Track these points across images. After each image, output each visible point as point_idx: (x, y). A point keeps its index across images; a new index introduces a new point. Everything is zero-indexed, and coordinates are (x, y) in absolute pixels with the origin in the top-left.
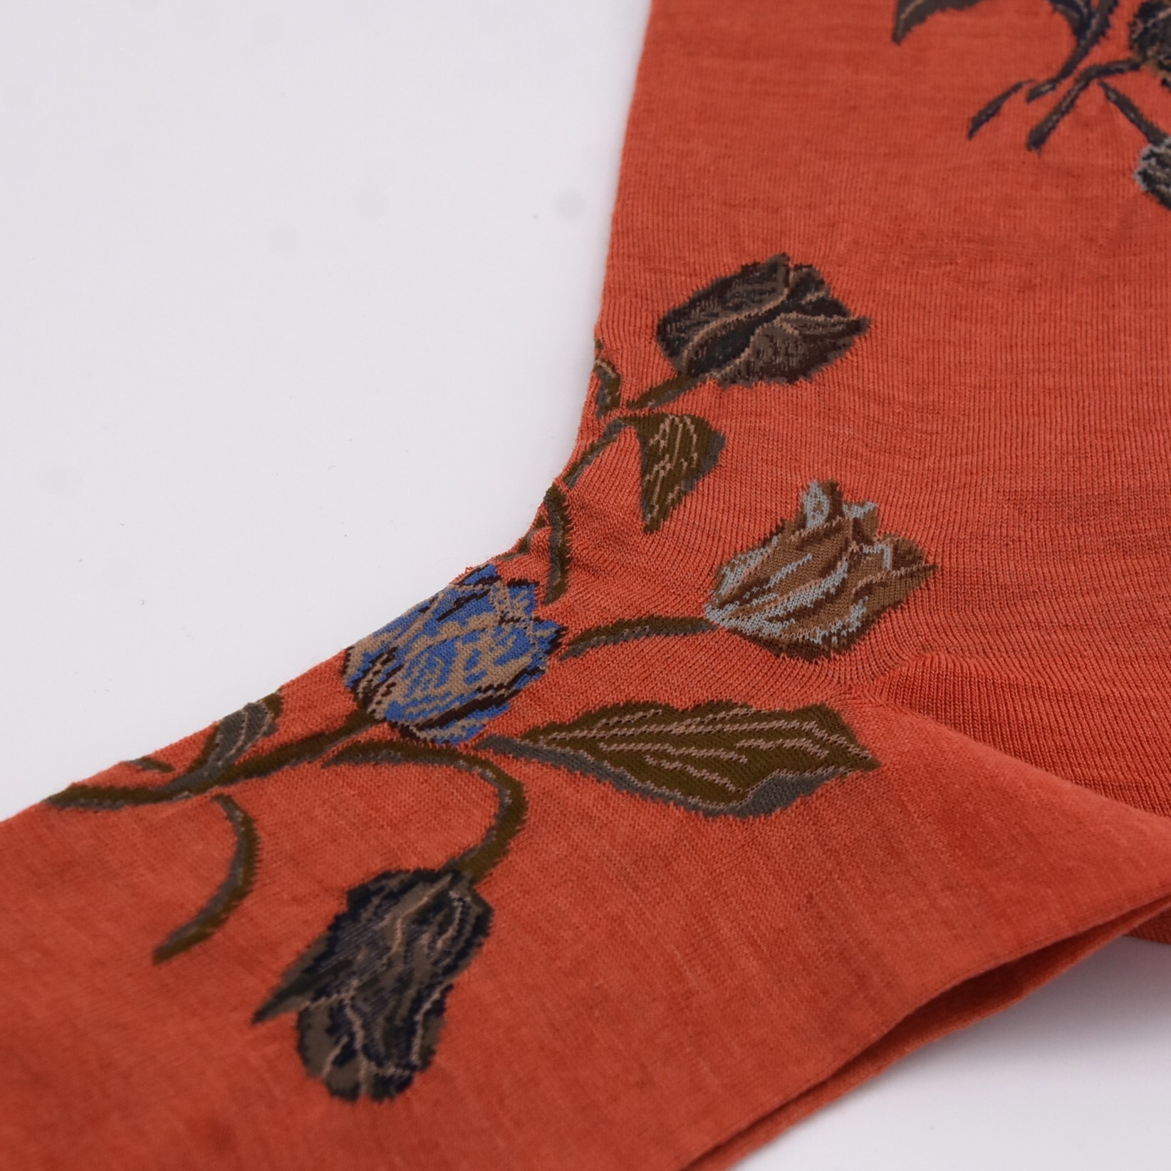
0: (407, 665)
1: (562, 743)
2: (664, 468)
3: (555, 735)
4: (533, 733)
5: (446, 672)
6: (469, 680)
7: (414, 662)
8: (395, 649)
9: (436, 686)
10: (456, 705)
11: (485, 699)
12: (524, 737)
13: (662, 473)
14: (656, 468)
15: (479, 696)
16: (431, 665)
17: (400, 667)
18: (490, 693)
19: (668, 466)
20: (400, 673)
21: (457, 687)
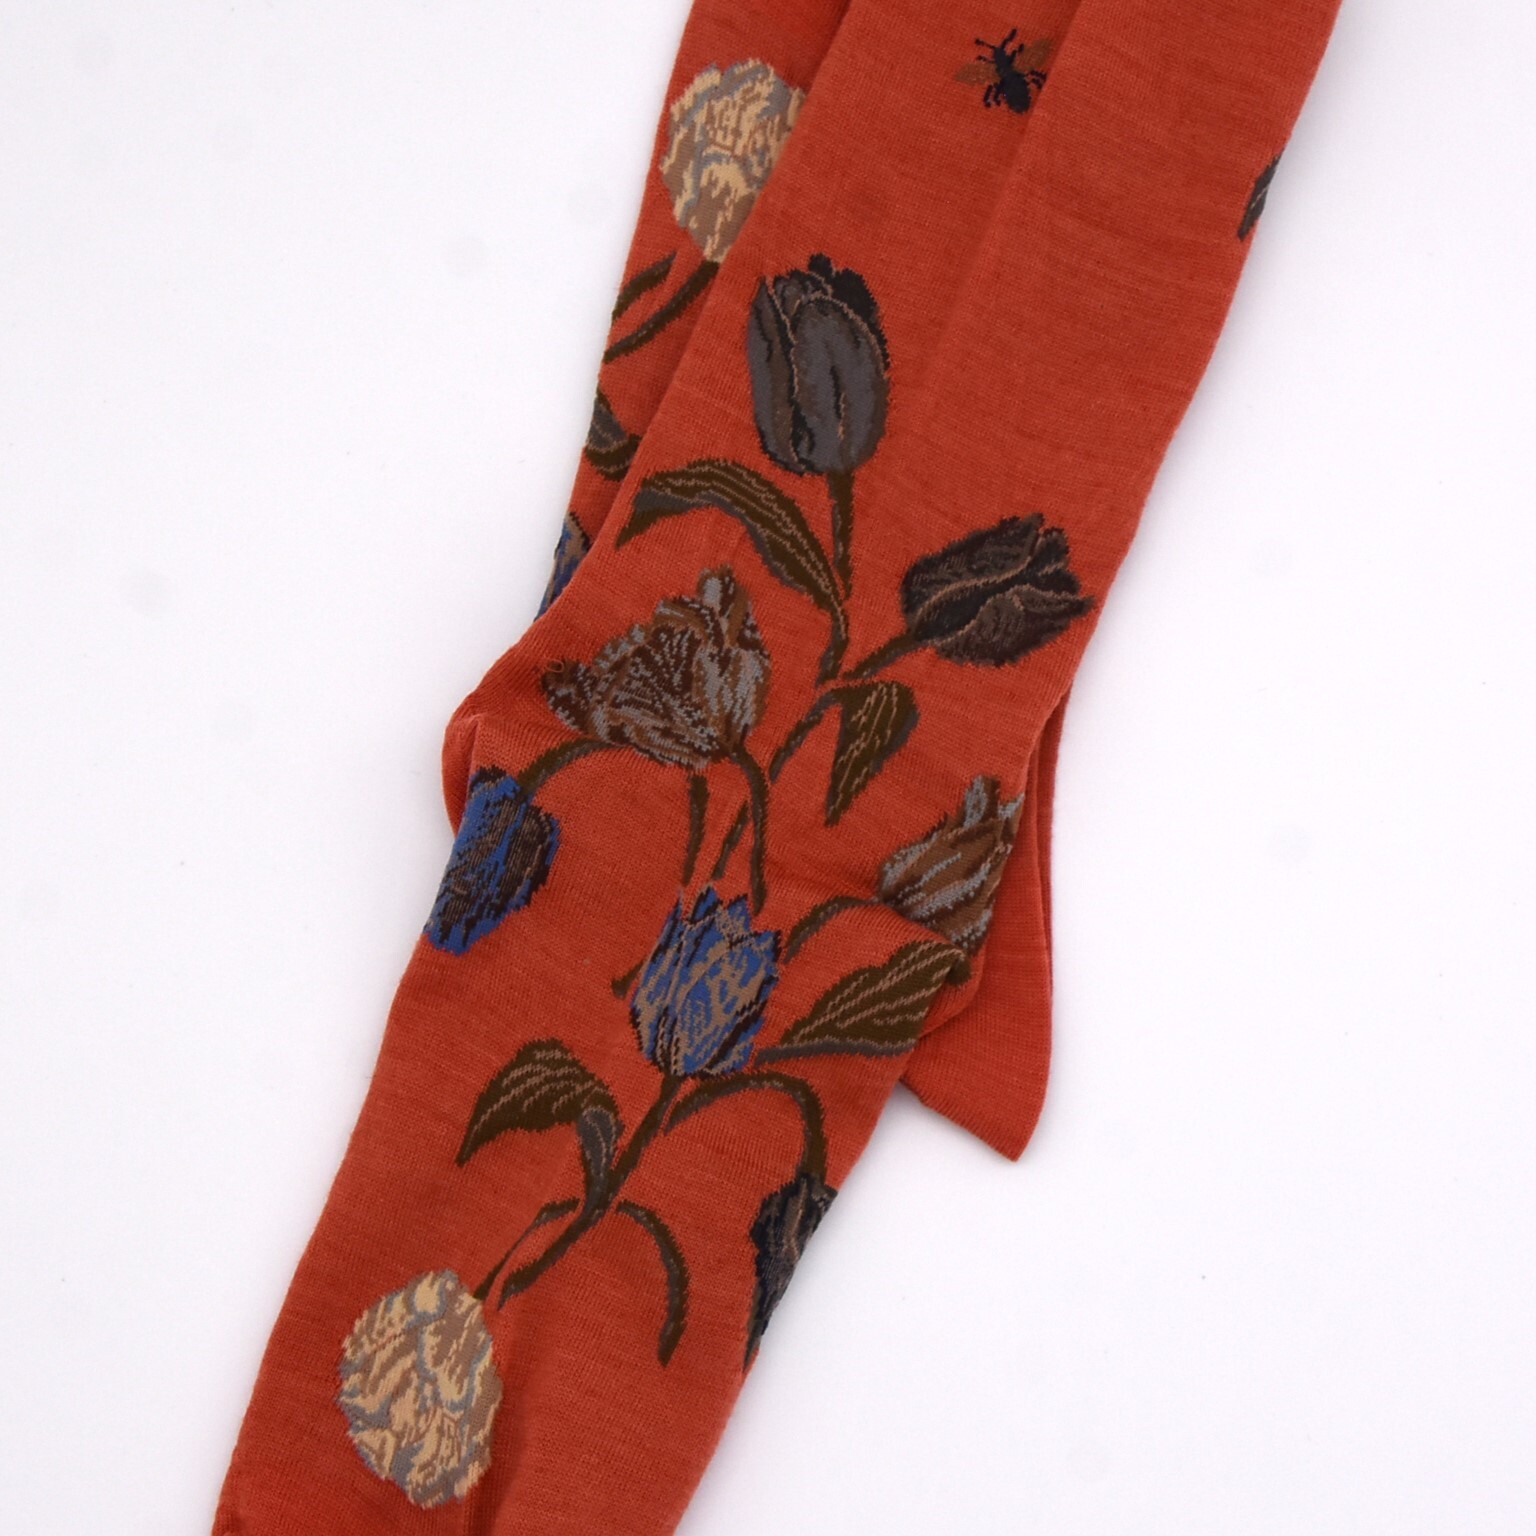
0: (679, 1017)
1: (811, 1036)
2: (858, 748)
3: (802, 1032)
4: (787, 1036)
5: (708, 1010)
6: (727, 1010)
7: (683, 1012)
8: (667, 1009)
9: (707, 1026)
10: (727, 1035)
11: (744, 1021)
12: (783, 1041)
13: (856, 753)
14: (851, 747)
15: (740, 1019)
16: (696, 1009)
17: (675, 1022)
18: (746, 1014)
19: (863, 745)
20: (677, 1028)
21: (722, 1019)
